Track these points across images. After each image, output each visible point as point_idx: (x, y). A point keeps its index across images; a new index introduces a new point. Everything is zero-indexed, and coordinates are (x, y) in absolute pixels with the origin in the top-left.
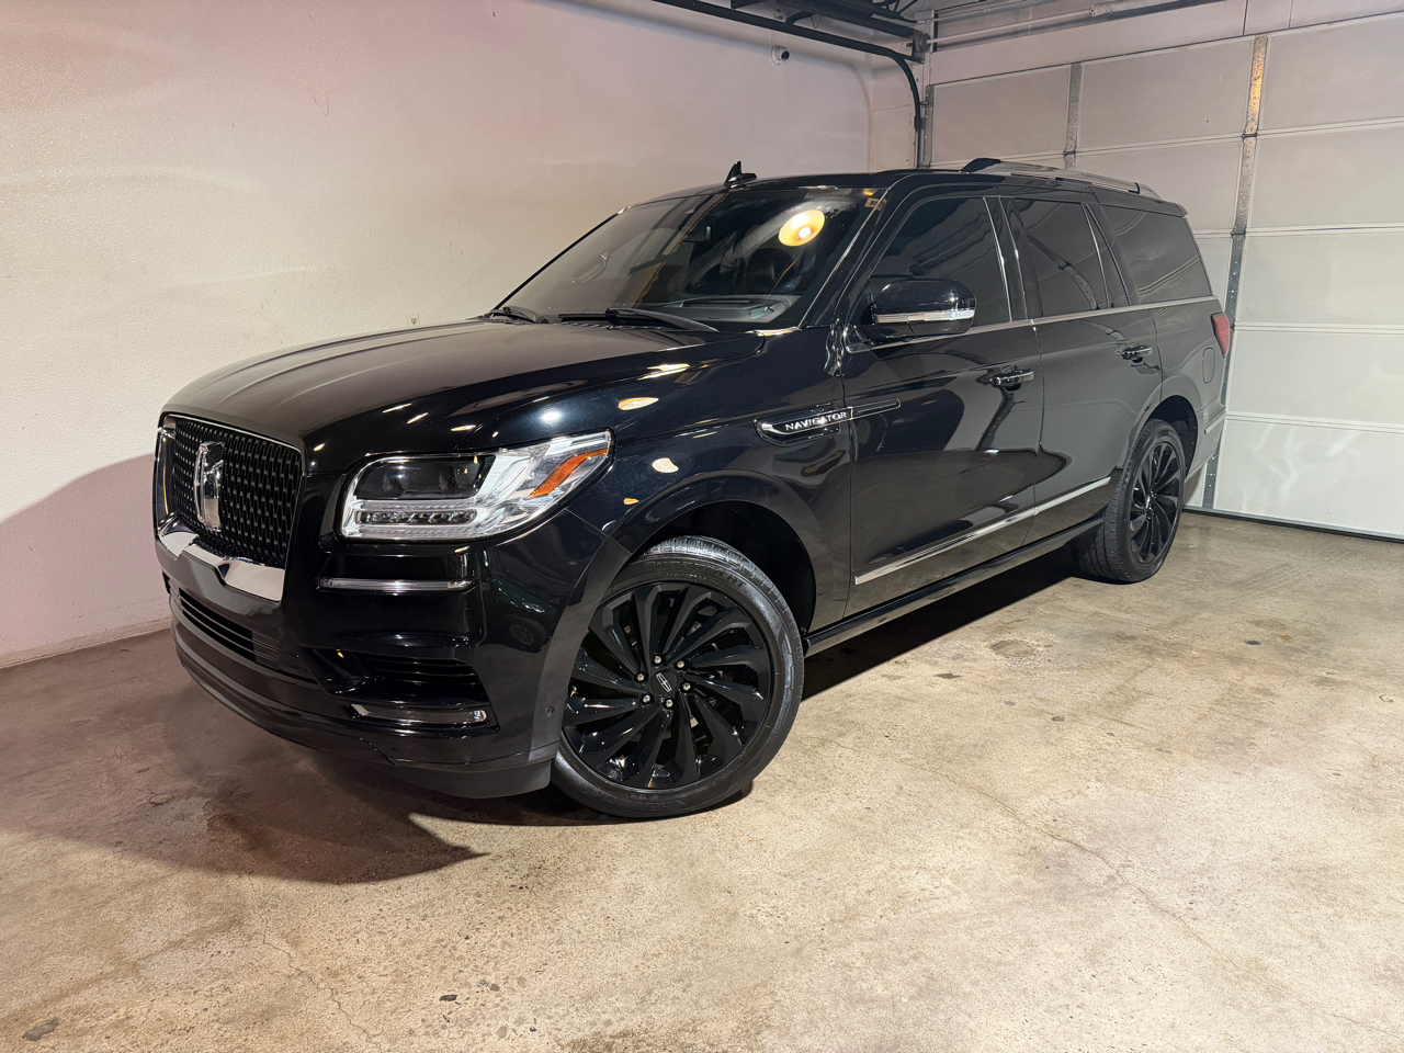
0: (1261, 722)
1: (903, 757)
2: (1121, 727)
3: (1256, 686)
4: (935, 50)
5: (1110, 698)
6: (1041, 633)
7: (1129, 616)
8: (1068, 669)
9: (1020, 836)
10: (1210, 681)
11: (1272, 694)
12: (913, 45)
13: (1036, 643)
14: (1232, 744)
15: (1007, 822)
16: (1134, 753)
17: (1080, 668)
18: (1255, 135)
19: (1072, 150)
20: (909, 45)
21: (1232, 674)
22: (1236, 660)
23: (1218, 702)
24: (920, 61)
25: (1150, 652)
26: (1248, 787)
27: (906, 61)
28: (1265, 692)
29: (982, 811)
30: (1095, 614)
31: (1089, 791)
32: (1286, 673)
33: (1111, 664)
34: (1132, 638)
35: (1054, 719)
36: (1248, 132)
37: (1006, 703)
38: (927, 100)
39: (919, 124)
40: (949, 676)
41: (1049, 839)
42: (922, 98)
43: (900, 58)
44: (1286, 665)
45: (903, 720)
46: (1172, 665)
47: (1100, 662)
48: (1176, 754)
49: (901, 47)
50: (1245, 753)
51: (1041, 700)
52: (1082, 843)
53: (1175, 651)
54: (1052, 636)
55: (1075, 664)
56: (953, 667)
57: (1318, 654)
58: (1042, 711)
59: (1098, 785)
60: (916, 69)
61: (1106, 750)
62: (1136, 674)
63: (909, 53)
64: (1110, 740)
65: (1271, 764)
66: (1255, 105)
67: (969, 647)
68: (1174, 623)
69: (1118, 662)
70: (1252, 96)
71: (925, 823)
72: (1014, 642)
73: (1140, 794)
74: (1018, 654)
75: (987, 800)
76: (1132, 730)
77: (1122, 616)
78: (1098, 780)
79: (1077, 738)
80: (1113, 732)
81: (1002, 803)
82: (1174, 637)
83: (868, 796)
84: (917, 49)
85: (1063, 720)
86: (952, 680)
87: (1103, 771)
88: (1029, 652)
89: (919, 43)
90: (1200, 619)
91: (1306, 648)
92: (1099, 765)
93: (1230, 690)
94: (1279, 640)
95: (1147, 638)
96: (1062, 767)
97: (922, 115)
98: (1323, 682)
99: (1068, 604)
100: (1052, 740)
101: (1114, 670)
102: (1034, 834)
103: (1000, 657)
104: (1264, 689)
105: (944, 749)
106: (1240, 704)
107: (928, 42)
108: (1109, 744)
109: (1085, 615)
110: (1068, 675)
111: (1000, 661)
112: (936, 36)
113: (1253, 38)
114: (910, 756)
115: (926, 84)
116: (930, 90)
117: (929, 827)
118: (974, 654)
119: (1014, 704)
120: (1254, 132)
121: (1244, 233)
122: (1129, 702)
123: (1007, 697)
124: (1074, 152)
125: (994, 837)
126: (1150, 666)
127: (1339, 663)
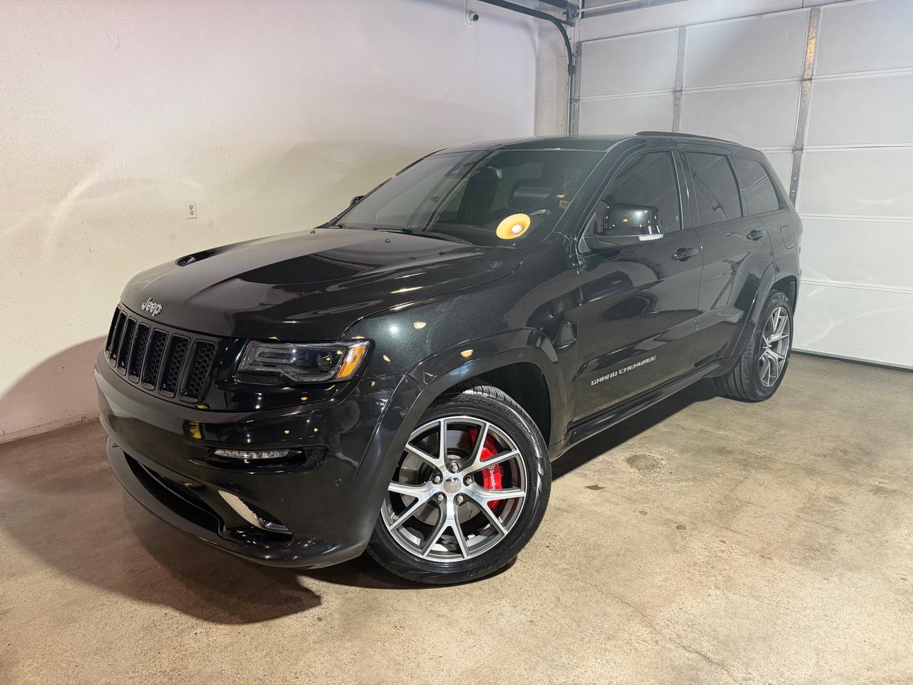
0: (837, 529)
1: (561, 567)
2: (730, 534)
3: (828, 495)
4: (582, 17)
5: (719, 507)
6: (663, 449)
7: (727, 433)
8: (686, 481)
9: (658, 648)
10: (793, 490)
11: (841, 503)
12: (567, 13)
13: (660, 457)
14: (818, 550)
15: (645, 633)
16: (743, 560)
17: (695, 480)
18: (811, 79)
19: (680, 89)
20: (564, 13)
21: (809, 485)
22: (811, 471)
23: (802, 510)
24: (572, 25)
25: (745, 464)
26: (836, 593)
27: (563, 24)
28: (835, 500)
29: (625, 621)
30: (702, 431)
31: (709, 599)
32: (849, 483)
33: (717, 475)
34: (730, 452)
35: (678, 528)
36: (806, 77)
37: (640, 512)
38: (577, 52)
39: (572, 69)
40: (596, 488)
41: (682, 651)
42: (573, 50)
43: (558, 23)
44: (847, 475)
45: (560, 530)
46: (762, 476)
47: (710, 474)
48: (776, 560)
49: (559, 14)
50: (829, 559)
51: (667, 509)
52: (709, 655)
53: (764, 464)
54: (671, 451)
55: (690, 476)
56: (599, 480)
57: (869, 465)
58: (669, 520)
59: (718, 592)
60: (569, 30)
61: (721, 557)
62: (737, 485)
63: (564, 19)
64: (723, 547)
65: (850, 569)
66: (810, 57)
67: (609, 460)
68: (761, 439)
69: (723, 474)
70: (809, 51)
71: (579, 636)
72: (644, 456)
73: (752, 601)
74: (647, 467)
75: (629, 610)
76: (739, 538)
77: (721, 432)
78: (717, 588)
79: (698, 546)
80: (725, 539)
81: (641, 612)
82: (763, 452)
83: (531, 608)
84: (570, 16)
85: (685, 528)
86: (598, 492)
87: (720, 578)
88: (654, 466)
89: (571, 12)
90: (779, 436)
91: (860, 460)
92: (717, 573)
93: (809, 498)
94: (840, 454)
95: (742, 452)
96: (687, 575)
97: (574, 64)
98: (878, 490)
99: (682, 423)
100: (677, 548)
101: (720, 481)
102: (669, 646)
103: (633, 470)
104: (835, 498)
105: (593, 558)
106: (819, 512)
107: (578, 11)
108: (723, 551)
109: (695, 433)
110: (686, 486)
111: (633, 472)
112: (583, 7)
113: (810, 9)
114: (566, 566)
115: (577, 41)
116: (579, 45)
117: (582, 639)
118: (614, 467)
119: (646, 514)
120: (809, 77)
121: (802, 149)
122: (735, 511)
123: (640, 507)
124: (681, 91)
125: (636, 650)
126: (747, 478)
127: (887, 473)
